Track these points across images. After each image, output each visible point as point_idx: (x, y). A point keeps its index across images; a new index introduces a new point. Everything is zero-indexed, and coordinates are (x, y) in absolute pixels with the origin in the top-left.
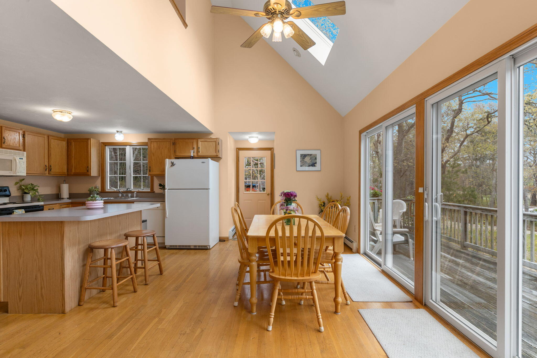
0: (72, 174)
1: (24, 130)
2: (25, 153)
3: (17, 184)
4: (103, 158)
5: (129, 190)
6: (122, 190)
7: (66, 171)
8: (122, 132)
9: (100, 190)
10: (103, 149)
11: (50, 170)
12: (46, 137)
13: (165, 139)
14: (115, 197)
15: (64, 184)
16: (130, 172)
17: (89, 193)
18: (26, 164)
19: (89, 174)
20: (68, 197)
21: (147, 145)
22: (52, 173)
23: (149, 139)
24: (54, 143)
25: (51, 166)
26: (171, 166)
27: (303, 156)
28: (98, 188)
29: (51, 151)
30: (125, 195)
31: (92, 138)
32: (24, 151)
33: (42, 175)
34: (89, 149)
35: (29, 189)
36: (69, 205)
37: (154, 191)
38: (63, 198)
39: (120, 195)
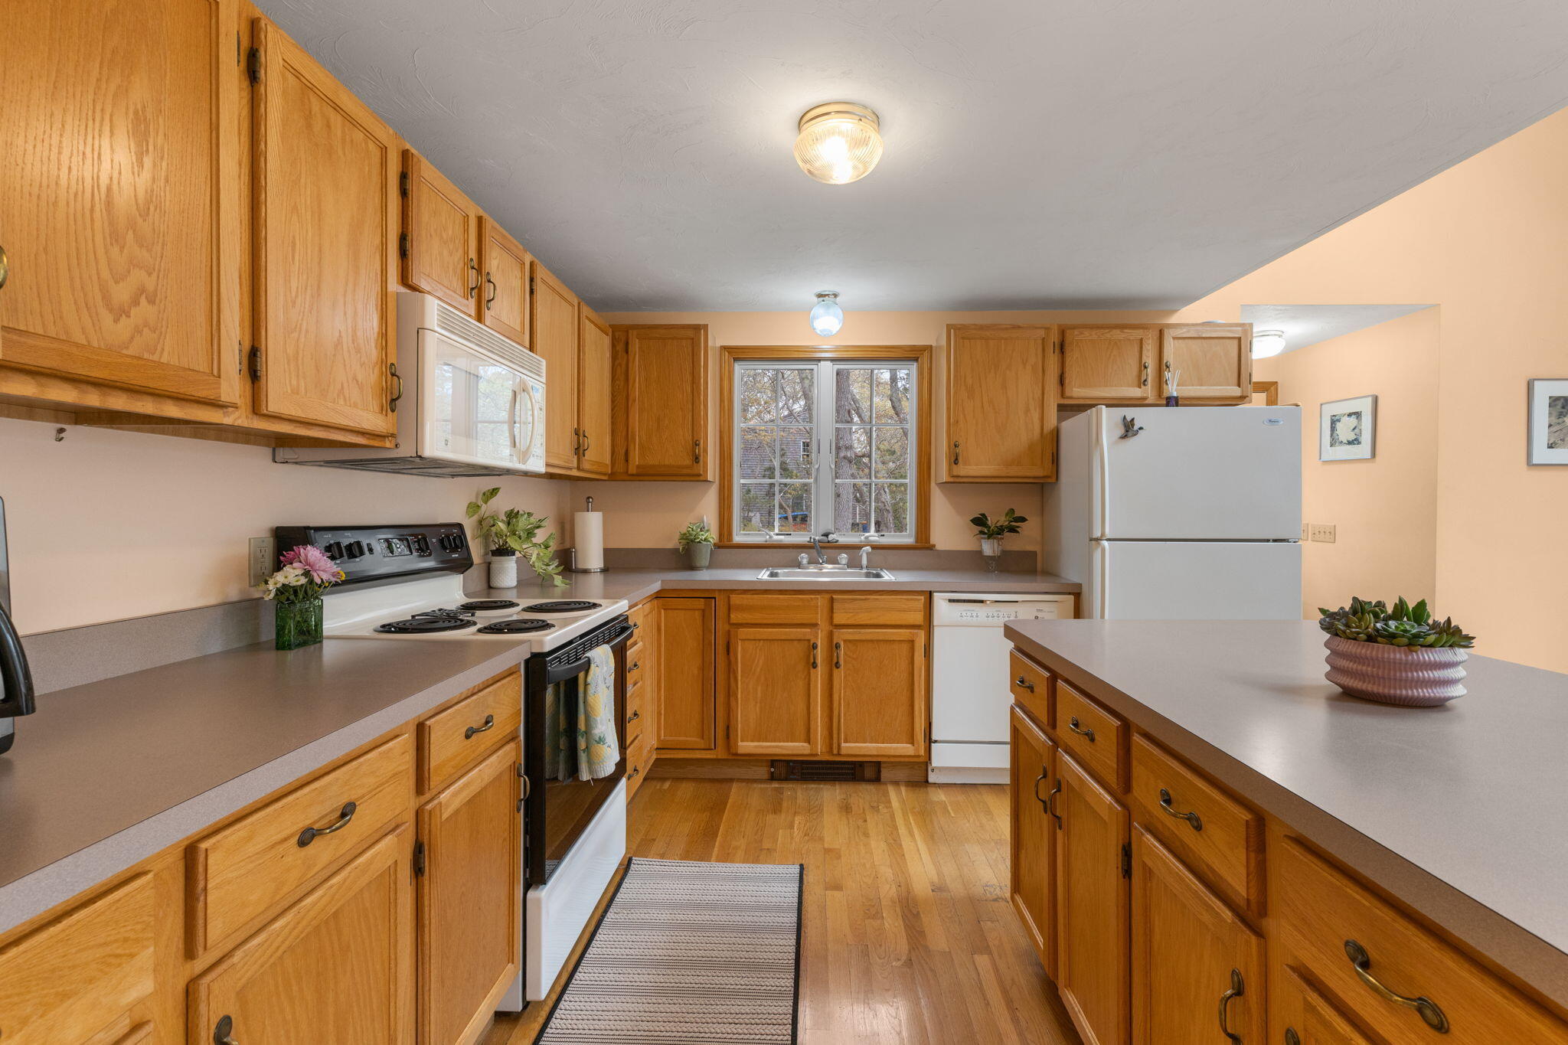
0: (632, 470)
2: (544, 363)
4: (729, 410)
5: (827, 537)
7: (605, 459)
9: (716, 539)
12: (575, 307)
13: (1019, 327)
15: (588, 511)
17: (683, 547)
19: (703, 471)
20: (602, 565)
22: (586, 466)
23: (952, 328)
24: (589, 333)
25: (585, 436)
26: (1124, 437)
27: (1559, 407)
28: (706, 528)
30: (824, 558)
34: (702, 370)
37: (932, 541)
38: (586, 572)
39: (803, 558)
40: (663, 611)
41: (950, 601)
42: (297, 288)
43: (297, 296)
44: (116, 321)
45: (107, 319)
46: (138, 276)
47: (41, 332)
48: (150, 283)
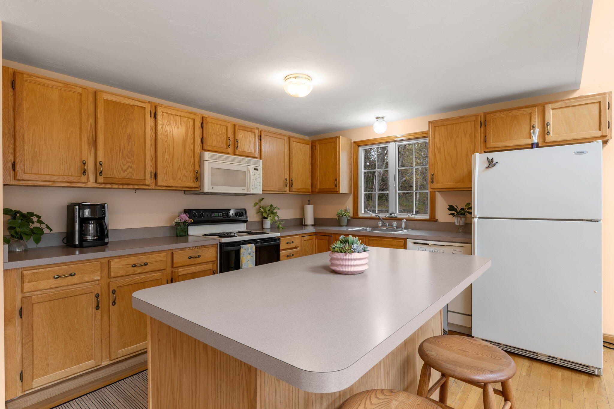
0: (317, 190)
1: (260, 130)
2: (261, 161)
3: (256, 205)
4: (356, 166)
5: (393, 215)
6: (382, 215)
7: (309, 187)
8: (385, 119)
9: (351, 215)
10: (356, 151)
11: (291, 185)
12: (286, 139)
13: (463, 117)
14: (374, 227)
15: (308, 205)
16: (395, 186)
17: (337, 218)
18: (263, 178)
19: (338, 190)
20: (313, 224)
21: (427, 137)
22: (294, 190)
23: (431, 123)
24: (296, 146)
25: (292, 180)
26: (488, 167)
28: (348, 211)
29: (292, 158)
30: (387, 224)
31: (342, 136)
32: (261, 159)
33: (281, 193)
34: (338, 153)
35: (268, 212)
36: (312, 236)
37: (436, 218)
38: (307, 225)
39: (379, 223)
40: (317, 240)
41: (415, 243)
42: (167, 158)
43: (167, 160)
44: (124, 173)
45: (122, 172)
46: (128, 164)
47: (110, 177)
48: (131, 165)
